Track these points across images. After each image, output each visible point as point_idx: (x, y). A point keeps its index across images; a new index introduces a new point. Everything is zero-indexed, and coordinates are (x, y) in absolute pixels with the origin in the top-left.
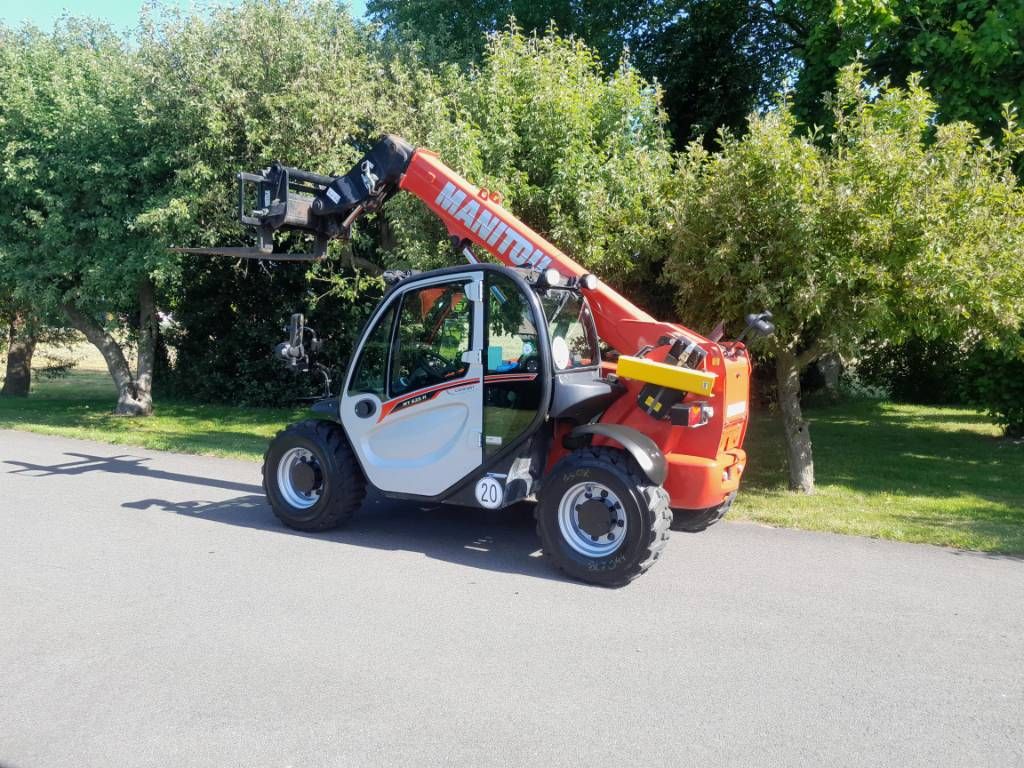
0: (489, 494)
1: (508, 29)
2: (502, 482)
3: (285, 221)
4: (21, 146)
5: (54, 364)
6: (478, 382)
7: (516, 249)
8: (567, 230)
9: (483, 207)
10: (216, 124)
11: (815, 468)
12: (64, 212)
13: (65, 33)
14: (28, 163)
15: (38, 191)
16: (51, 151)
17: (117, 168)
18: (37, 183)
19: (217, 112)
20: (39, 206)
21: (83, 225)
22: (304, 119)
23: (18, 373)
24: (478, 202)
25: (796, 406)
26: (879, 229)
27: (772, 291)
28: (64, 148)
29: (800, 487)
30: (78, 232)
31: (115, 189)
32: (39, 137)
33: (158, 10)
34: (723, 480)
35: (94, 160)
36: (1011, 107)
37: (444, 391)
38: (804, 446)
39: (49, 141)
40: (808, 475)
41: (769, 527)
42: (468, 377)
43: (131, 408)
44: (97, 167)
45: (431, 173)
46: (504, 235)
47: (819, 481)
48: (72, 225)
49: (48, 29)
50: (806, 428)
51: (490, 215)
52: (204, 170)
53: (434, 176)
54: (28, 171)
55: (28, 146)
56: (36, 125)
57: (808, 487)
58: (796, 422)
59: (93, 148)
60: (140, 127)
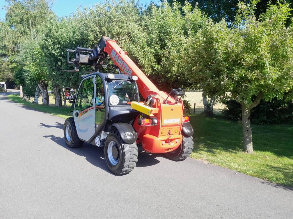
0: (97, 143)
2: (100, 138)
3: (80, 62)
6: (94, 108)
7: (125, 68)
9: (119, 56)
10: (91, 37)
11: (253, 144)
14: (58, 51)
15: (60, 58)
16: (64, 47)
20: (61, 61)
24: (119, 55)
25: (247, 122)
34: (163, 145)
37: (89, 111)
38: (249, 136)
39: (63, 45)
40: (250, 147)
42: (93, 107)
45: (110, 47)
46: (123, 64)
50: (250, 130)
51: (120, 58)
53: (110, 48)
54: (58, 53)
55: (59, 46)
56: (60, 41)
57: (249, 151)
58: (247, 128)
59: (71, 46)
60: (78, 39)
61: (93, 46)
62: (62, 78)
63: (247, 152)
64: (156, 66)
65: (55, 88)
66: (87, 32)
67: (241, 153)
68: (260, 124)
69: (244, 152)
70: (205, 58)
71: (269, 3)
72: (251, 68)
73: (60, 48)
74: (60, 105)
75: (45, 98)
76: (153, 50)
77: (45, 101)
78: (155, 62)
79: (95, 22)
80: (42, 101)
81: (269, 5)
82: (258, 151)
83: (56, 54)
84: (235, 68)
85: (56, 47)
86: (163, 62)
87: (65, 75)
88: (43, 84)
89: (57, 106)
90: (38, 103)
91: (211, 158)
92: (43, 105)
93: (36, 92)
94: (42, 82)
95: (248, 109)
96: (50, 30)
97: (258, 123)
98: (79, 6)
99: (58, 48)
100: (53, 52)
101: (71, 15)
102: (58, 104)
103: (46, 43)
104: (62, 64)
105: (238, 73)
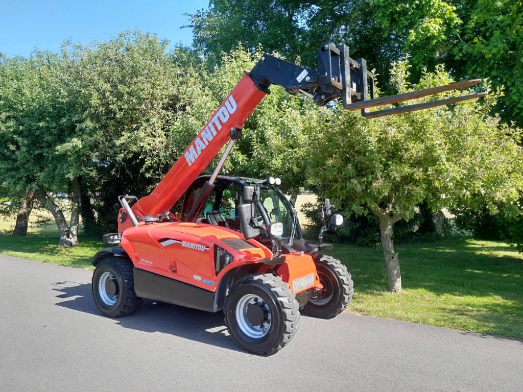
1: (238, 49)
4: (8, 114)
5: (41, 219)
8: (261, 152)
10: (95, 101)
11: (402, 279)
12: (28, 146)
13: (35, 59)
14: (11, 123)
15: (14, 136)
16: (23, 116)
17: (51, 124)
18: (14, 132)
19: (95, 94)
20: (16, 143)
21: (37, 152)
22: (138, 98)
23: (21, 224)
25: (391, 245)
26: (416, 149)
27: (361, 183)
28: (28, 115)
29: (393, 290)
30: (35, 155)
31: (51, 134)
32: (16, 110)
35: (39, 121)
36: (488, 81)
38: (394, 267)
39: (21, 111)
40: (398, 284)
41: (358, 314)
43: (66, 242)
44: (41, 124)
47: (404, 286)
48: (31, 152)
49: (28, 57)
50: (396, 257)
52: (89, 124)
54: (11, 127)
55: (12, 114)
56: (15, 104)
57: (398, 290)
58: (390, 253)
59: (41, 114)
60: (62, 103)
61: (95, 117)
62: (13, 177)
63: (395, 291)
64: (239, 157)
66: (87, 92)
69: (389, 293)
70: (342, 147)
71: (423, 70)
73: (14, 117)
78: (237, 150)
81: (424, 72)
83: (2, 129)
85: (3, 115)
86: (255, 151)
87: (22, 170)
99: (8, 118)
101: (34, 55)
104: (18, 148)
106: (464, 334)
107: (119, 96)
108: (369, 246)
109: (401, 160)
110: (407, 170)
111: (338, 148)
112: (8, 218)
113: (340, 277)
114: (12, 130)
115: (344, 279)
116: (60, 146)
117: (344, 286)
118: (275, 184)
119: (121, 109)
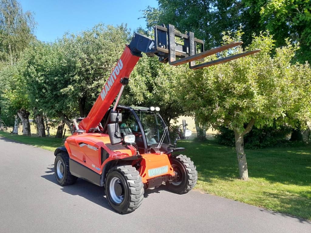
4: (42, 73)
10: (79, 64)
11: (248, 170)
12: (51, 90)
14: (42, 78)
15: (44, 85)
16: (48, 74)
17: (61, 78)
18: (45, 82)
20: (46, 89)
23: (60, 132)
31: (61, 83)
33: (69, 35)
38: (243, 163)
39: (47, 72)
49: (54, 42)
50: (244, 157)
52: (77, 77)
54: (42, 80)
56: (45, 68)
57: (245, 178)
58: (241, 155)
59: (56, 73)
60: (64, 67)
61: (80, 73)
62: (45, 107)
63: (243, 179)
64: (148, 94)
65: (38, 117)
66: (74, 60)
67: (237, 181)
68: (254, 149)
69: (239, 180)
70: (197, 87)
71: (253, 36)
72: (242, 97)
73: (45, 75)
74: (43, 135)
75: (26, 128)
76: (144, 78)
77: (26, 131)
78: (147, 90)
79: (82, 49)
80: (23, 131)
81: (253, 37)
82: (254, 178)
83: (39, 81)
84: (226, 97)
85: (39, 74)
86: (155, 90)
88: (24, 113)
89: (40, 137)
90: (17, 134)
91: (208, 187)
92: (24, 135)
93: (15, 122)
94: (23, 110)
95: (241, 136)
96: (34, 57)
97: (251, 147)
98: (66, 33)
99: (42, 75)
100: (37, 79)
101: (57, 41)
102: (41, 135)
103: (29, 70)
104: (46, 91)
105: (230, 102)
106: (262, 211)
107: (92, 61)
108: (252, 149)
109: (232, 95)
110: (235, 101)
111: (195, 88)
112: (54, 129)
113: (187, 169)
114: (43, 81)
115: (190, 170)
116: (62, 90)
117: (188, 174)
118: (155, 110)
119: (92, 69)
